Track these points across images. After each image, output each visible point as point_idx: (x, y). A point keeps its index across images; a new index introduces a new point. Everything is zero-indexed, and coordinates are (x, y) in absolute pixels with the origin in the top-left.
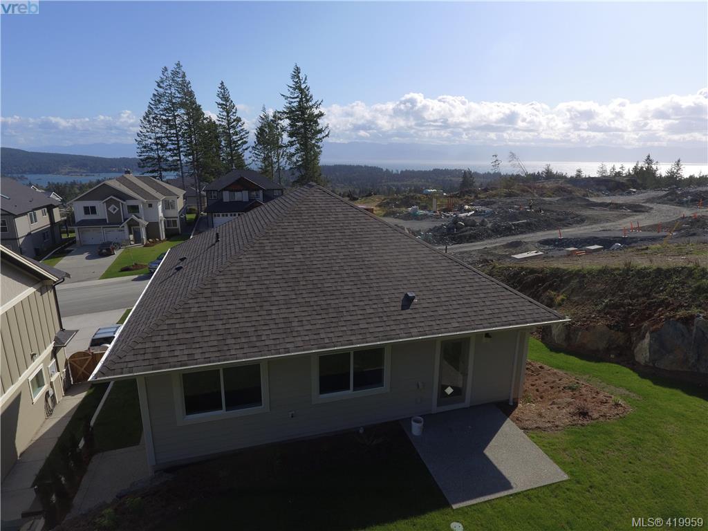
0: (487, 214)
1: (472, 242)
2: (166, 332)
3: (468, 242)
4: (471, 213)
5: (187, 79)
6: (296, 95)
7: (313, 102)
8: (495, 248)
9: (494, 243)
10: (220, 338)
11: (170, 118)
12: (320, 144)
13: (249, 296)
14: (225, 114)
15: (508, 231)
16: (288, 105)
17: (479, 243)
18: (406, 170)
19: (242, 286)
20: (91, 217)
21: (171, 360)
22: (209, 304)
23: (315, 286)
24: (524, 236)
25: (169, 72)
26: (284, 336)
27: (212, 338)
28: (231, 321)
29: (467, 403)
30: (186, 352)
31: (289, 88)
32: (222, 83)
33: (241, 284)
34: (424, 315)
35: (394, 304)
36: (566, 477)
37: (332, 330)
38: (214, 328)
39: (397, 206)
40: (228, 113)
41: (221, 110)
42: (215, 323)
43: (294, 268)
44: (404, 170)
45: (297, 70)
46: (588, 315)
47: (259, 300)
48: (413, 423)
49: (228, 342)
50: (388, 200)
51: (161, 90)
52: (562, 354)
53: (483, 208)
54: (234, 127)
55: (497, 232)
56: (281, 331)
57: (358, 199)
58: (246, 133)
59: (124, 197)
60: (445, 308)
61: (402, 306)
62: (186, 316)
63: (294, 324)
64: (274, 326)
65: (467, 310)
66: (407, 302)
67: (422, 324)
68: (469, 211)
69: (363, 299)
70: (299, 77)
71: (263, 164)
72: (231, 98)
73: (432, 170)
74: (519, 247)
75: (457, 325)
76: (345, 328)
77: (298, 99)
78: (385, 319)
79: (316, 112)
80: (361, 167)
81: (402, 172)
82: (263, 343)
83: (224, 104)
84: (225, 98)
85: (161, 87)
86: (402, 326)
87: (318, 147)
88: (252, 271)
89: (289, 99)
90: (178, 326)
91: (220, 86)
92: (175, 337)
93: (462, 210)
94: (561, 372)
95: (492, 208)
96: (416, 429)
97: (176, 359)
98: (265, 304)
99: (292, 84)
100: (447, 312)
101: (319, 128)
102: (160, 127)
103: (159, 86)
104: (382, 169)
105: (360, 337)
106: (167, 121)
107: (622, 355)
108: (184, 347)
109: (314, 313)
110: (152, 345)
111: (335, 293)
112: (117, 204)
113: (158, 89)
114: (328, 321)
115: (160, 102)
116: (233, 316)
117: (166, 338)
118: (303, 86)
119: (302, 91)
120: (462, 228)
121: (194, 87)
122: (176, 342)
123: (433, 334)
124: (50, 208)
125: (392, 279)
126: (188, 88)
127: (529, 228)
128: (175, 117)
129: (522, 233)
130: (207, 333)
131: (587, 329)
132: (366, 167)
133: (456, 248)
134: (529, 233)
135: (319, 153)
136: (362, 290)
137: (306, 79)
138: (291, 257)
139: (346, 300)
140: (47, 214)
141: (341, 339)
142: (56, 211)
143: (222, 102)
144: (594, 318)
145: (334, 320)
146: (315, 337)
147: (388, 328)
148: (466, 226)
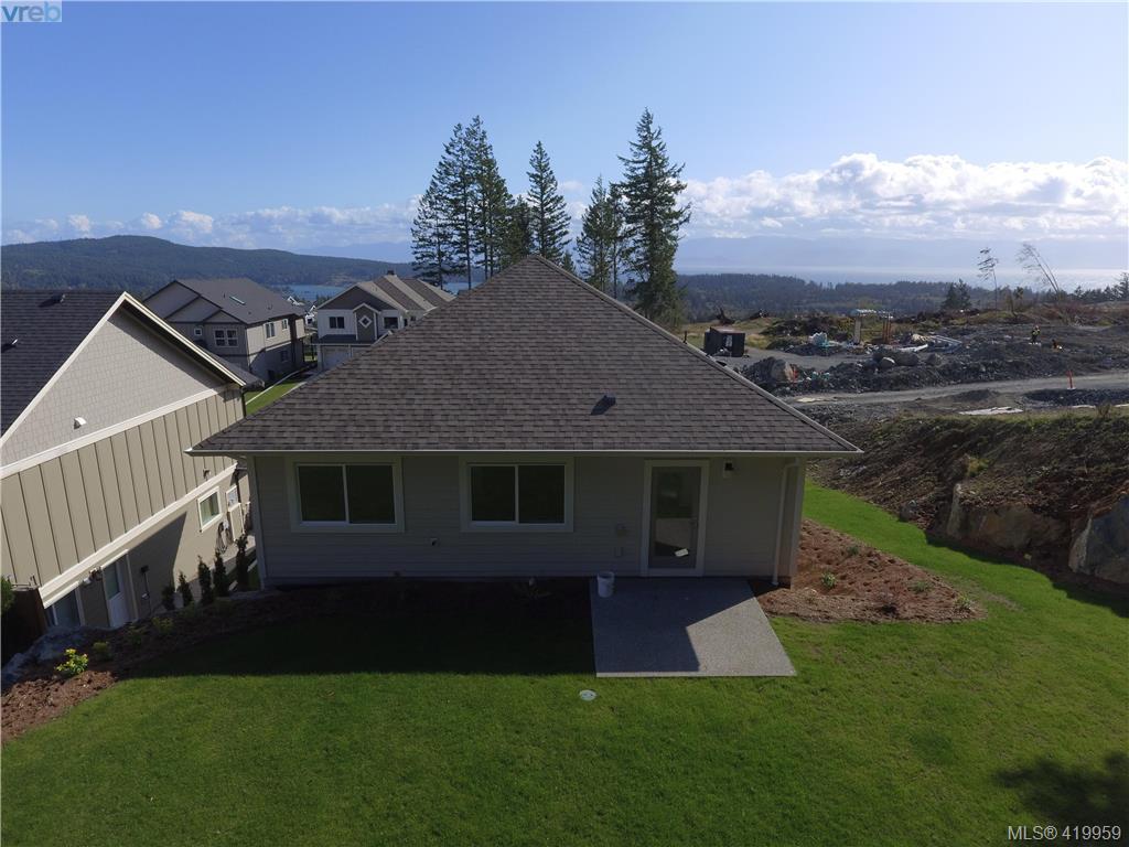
0: (952, 348)
1: (899, 390)
2: (281, 412)
3: (891, 389)
4: (921, 348)
5: (487, 142)
6: (642, 158)
7: (669, 168)
8: (936, 401)
9: (939, 393)
10: (342, 423)
11: (460, 197)
12: (674, 233)
13: (393, 382)
14: (539, 190)
15: (973, 374)
16: (629, 173)
17: (911, 392)
18: (847, 285)
19: (389, 369)
20: (337, 331)
21: (277, 441)
22: (341, 386)
23: (482, 377)
24: (1000, 384)
25: (464, 131)
26: (419, 429)
27: (332, 423)
28: (360, 407)
29: (698, 571)
30: (297, 435)
31: (632, 147)
32: (539, 145)
33: (388, 367)
34: (622, 424)
35: (583, 406)
36: (792, 672)
37: (484, 429)
38: (336, 412)
39: (795, 333)
40: (543, 189)
41: (534, 184)
42: (341, 407)
43: (462, 353)
44: (843, 283)
45: (648, 119)
46: (1006, 492)
47: (402, 387)
48: (598, 578)
49: (348, 429)
50: (782, 324)
51: (451, 158)
52: (945, 549)
53: (946, 339)
54: (550, 210)
55: (951, 374)
56: (417, 424)
57: (733, 322)
58: (567, 219)
59: (380, 305)
60: (658, 418)
61: (594, 410)
62: (311, 396)
63: (436, 418)
64: (410, 418)
65: (692, 424)
66: (606, 404)
67: (615, 435)
68: (919, 343)
69: (542, 397)
70: (648, 130)
71: (592, 268)
72: (552, 167)
73: (894, 283)
74: (982, 401)
75: (668, 441)
76: (501, 429)
77: (645, 164)
78: (562, 423)
79: (672, 182)
80: (766, 277)
81: (838, 286)
82: (390, 435)
83: (537, 176)
84: (542, 168)
85: (450, 153)
86: (584, 435)
87: (675, 239)
88: (406, 353)
89: (631, 164)
90: (297, 407)
91: (536, 148)
92: (291, 418)
93: (907, 341)
94: (918, 569)
95: (963, 340)
96: (603, 587)
97: (282, 441)
98: (409, 392)
99: (637, 140)
100: (657, 424)
101: (675, 209)
102: (445, 211)
103: (447, 151)
104: (803, 282)
105: (519, 441)
106: (454, 202)
107: (1049, 558)
108: (296, 429)
109: (468, 407)
110: (261, 423)
111: (505, 386)
112: (370, 314)
113: (447, 155)
114: (482, 418)
115: (447, 173)
116: (364, 402)
117: (279, 418)
118: (654, 143)
119: (652, 150)
120: (890, 368)
121: (497, 154)
122: (289, 424)
123: (625, 448)
124: (292, 319)
125: (594, 376)
126: (486, 154)
127: (1018, 371)
128: (465, 196)
129: (999, 379)
130: (328, 418)
131: (996, 512)
132: (776, 278)
133: (865, 398)
134: (1014, 379)
135: (673, 249)
136: (544, 386)
137: (659, 133)
138: (465, 340)
139: (518, 396)
140: (288, 327)
141: (491, 441)
142: (299, 324)
143: (535, 173)
144: (1014, 496)
145: (490, 418)
146: (458, 435)
147: (562, 435)
148: (898, 363)
